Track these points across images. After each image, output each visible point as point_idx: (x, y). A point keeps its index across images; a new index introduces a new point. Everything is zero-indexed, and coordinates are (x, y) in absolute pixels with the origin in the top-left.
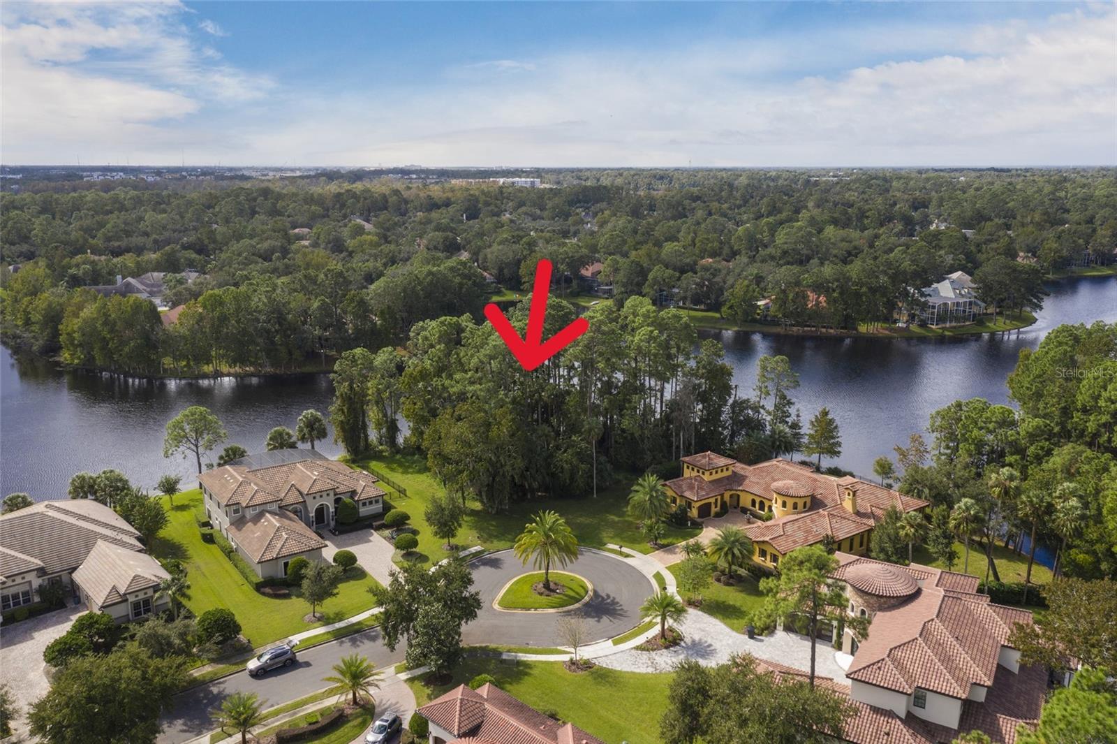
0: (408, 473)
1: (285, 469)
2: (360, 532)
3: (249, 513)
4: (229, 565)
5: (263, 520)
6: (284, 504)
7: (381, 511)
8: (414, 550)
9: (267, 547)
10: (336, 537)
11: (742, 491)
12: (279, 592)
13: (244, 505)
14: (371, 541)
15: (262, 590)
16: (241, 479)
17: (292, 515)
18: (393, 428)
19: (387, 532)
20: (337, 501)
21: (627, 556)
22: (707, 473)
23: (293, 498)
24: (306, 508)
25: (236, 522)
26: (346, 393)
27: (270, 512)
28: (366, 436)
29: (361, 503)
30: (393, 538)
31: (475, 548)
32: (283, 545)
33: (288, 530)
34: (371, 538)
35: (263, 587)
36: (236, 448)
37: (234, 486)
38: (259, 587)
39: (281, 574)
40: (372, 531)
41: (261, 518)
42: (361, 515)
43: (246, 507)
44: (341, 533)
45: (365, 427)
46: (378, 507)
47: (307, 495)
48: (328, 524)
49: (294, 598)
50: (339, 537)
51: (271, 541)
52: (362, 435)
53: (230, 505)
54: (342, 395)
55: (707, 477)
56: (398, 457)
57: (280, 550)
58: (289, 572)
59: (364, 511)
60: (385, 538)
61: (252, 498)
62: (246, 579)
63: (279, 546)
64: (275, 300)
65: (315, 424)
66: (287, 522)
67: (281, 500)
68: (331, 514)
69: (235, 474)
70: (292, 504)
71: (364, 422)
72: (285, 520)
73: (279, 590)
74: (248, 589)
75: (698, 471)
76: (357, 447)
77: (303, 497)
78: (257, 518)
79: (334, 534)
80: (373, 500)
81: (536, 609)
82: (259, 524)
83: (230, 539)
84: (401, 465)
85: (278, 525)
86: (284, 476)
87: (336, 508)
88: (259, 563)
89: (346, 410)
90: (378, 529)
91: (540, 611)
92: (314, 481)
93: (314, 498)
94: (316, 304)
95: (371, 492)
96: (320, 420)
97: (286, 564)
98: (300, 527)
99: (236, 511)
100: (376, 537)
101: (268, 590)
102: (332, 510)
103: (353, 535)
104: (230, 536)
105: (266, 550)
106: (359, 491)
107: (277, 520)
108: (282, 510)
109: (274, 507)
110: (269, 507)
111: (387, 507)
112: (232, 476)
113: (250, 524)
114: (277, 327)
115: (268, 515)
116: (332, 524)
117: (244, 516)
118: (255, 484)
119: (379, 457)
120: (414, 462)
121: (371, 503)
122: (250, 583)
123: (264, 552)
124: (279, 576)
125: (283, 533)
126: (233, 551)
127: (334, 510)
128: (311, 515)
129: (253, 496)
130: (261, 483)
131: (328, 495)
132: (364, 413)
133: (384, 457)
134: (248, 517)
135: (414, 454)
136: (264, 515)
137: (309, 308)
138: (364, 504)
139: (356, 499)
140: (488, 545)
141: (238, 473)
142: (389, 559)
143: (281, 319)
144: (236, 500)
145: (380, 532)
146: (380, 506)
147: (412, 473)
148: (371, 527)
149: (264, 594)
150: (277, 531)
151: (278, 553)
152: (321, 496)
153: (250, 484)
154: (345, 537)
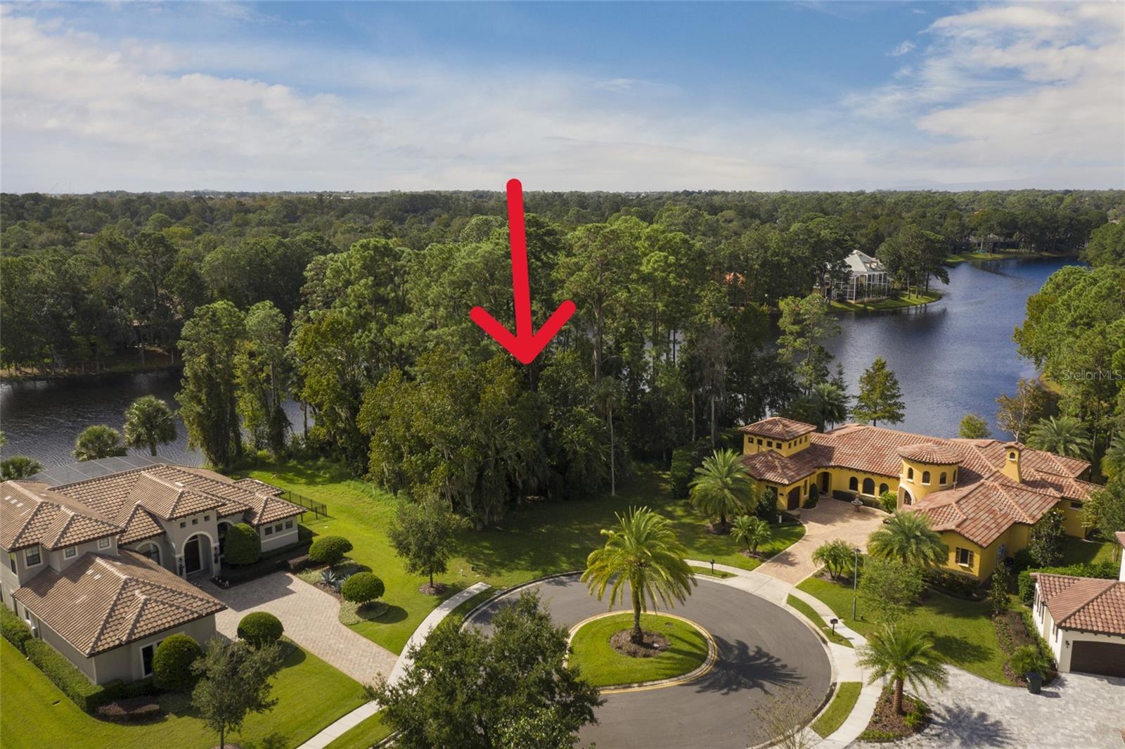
0: (317, 484)
1: (121, 480)
2: (266, 578)
3: (60, 562)
4: (23, 665)
5: (90, 572)
6: (125, 539)
7: (296, 540)
8: (380, 600)
9: (107, 621)
10: (227, 592)
11: (834, 467)
12: (138, 711)
13: (50, 545)
14: (292, 592)
15: (102, 709)
16: (40, 500)
17: (143, 559)
18: (279, 422)
19: (317, 574)
20: (222, 528)
21: (725, 575)
22: (785, 445)
23: (141, 528)
24: (166, 543)
25: (34, 579)
26: (203, 371)
27: (103, 556)
28: (238, 436)
29: (262, 529)
30: (329, 583)
31: (476, 586)
32: (140, 615)
33: (145, 584)
34: (291, 587)
35: (102, 704)
36: (22, 461)
37: (26, 514)
38: (93, 706)
39: (137, 670)
40: (289, 574)
41: (87, 569)
42: (264, 549)
43: (54, 549)
44: (234, 582)
45: (235, 421)
46: (290, 536)
47: (170, 520)
48: (208, 570)
49: (171, 718)
50: (232, 590)
51: (112, 610)
52: (232, 435)
53: (20, 549)
54: (195, 375)
55: (785, 452)
56: (292, 463)
57: (134, 626)
58: (157, 667)
59: (268, 542)
60: (315, 584)
61: (64, 532)
62: (64, 690)
63: (131, 617)
64: (66, 272)
65: (155, 417)
66: (139, 572)
67: (123, 531)
68: (213, 552)
69: (26, 492)
70: (142, 540)
71: (233, 414)
72: (134, 567)
73: (139, 706)
74: (69, 709)
75: (770, 444)
76: (225, 452)
77: (161, 527)
78: (76, 570)
79: (221, 586)
80: (283, 522)
81: (641, 684)
82: (81, 580)
83: (22, 614)
84: (300, 474)
85: (124, 577)
86: (120, 493)
87: (222, 541)
88: (91, 655)
89: (204, 397)
90: (298, 570)
91: (648, 687)
92: (181, 497)
93: (183, 525)
94: (127, 279)
95: (280, 510)
96: (164, 413)
97: (148, 652)
98: (165, 577)
99: (33, 560)
100: (298, 583)
101: (114, 709)
102: (214, 544)
103: (256, 584)
104: (22, 608)
105: (104, 627)
106: (259, 510)
107: (120, 569)
108: (124, 552)
109: (110, 546)
110: (100, 547)
111: (306, 536)
112: (21, 497)
113: (64, 581)
114: (71, 311)
115: (98, 560)
116: (216, 568)
117: (49, 568)
118: (69, 507)
119: (261, 465)
120: (319, 469)
121: (279, 529)
122: (74, 697)
123: (102, 633)
124: (135, 676)
125: (137, 592)
126: (30, 637)
127: (218, 544)
128: (177, 556)
129: (67, 528)
130: (81, 506)
131: (207, 518)
132: (233, 402)
133: (270, 464)
134: (58, 568)
135: (316, 458)
136: (93, 562)
137: (117, 285)
138: (268, 531)
139: (255, 522)
140: (494, 580)
141: (30, 490)
142: (336, 621)
143: (76, 298)
144: (31, 537)
145: (304, 575)
146: (294, 532)
147: (323, 483)
148: (286, 568)
149: (105, 718)
150: (123, 588)
151: (132, 633)
152: (195, 522)
153: (58, 507)
154: (242, 589)
